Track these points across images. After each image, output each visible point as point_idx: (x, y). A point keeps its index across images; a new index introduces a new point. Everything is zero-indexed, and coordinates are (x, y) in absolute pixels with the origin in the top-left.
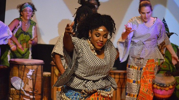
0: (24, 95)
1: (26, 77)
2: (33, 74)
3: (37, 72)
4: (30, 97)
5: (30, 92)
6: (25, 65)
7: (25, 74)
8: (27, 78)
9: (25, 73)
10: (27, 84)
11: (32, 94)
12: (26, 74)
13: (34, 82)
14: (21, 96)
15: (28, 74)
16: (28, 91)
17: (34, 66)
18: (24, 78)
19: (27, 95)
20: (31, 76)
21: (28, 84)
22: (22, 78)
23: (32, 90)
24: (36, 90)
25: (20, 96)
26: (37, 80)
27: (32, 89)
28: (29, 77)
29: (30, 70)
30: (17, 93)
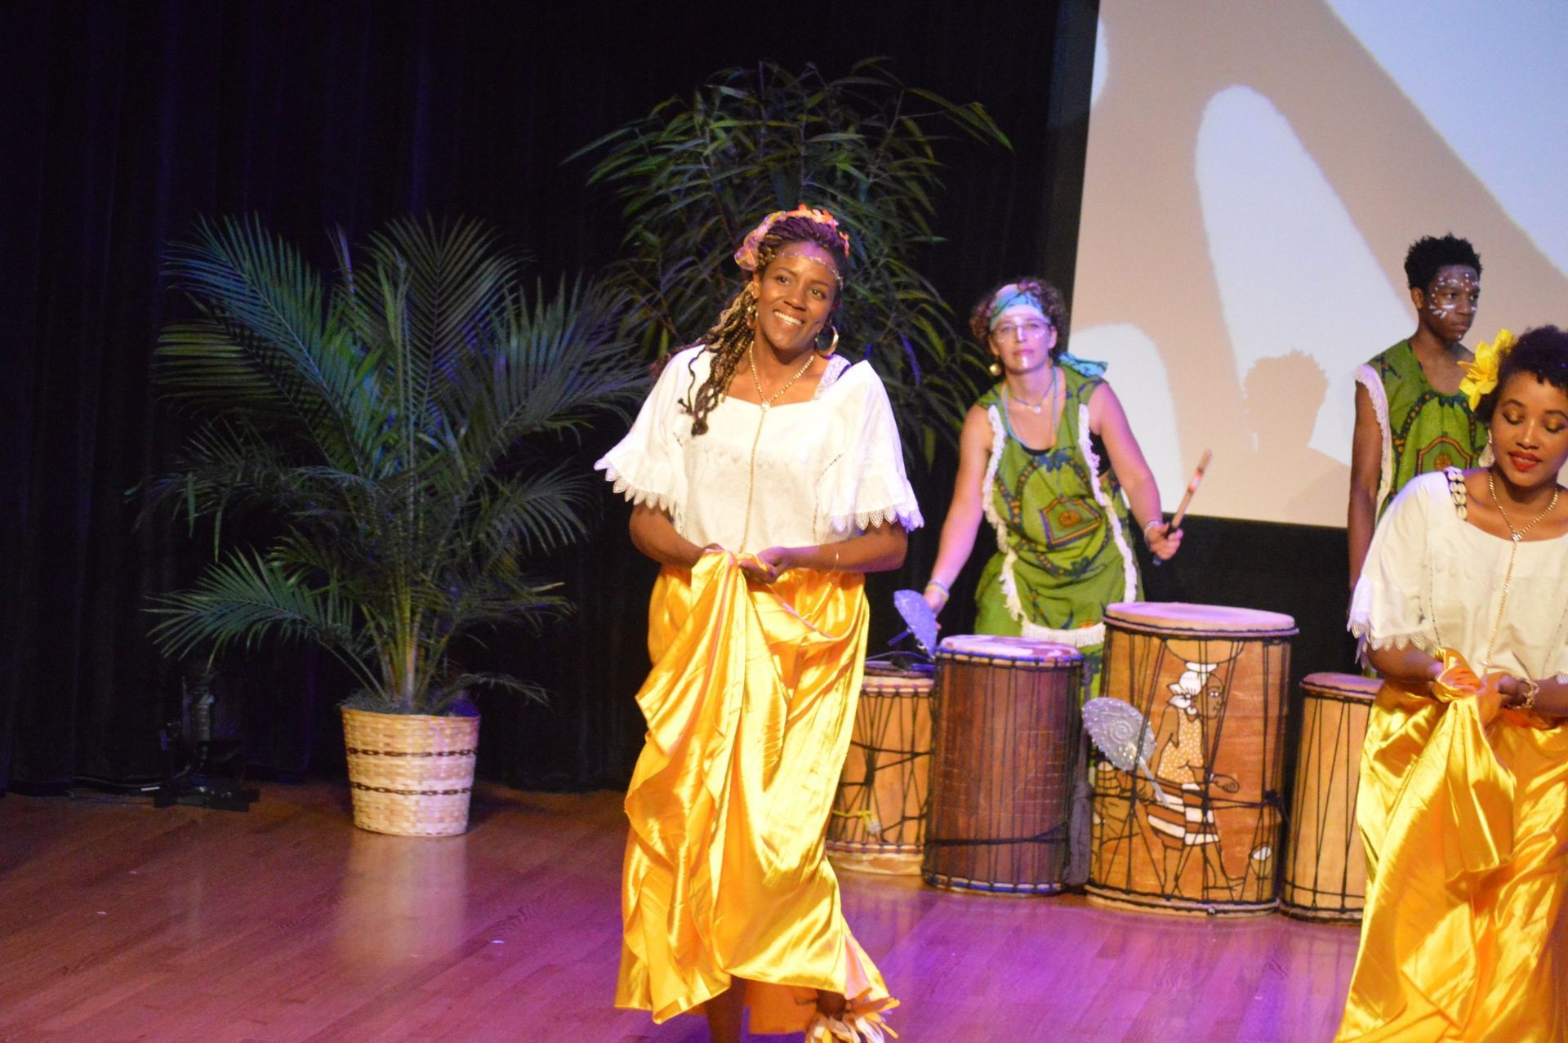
0: (1154, 802)
1: (1169, 704)
2: (1206, 688)
3: (1234, 682)
4: (1184, 814)
5: (1185, 787)
6: (1164, 638)
7: (1164, 686)
8: (1170, 709)
9: (1164, 680)
10: (1170, 744)
11: (1199, 801)
12: (1168, 686)
13: (1212, 732)
14: (1138, 805)
15: (1175, 688)
16: (1178, 781)
17: (1212, 645)
18: (1155, 708)
19: (1172, 801)
20: (1193, 698)
21: (1177, 745)
22: (1144, 706)
23: (1200, 779)
24: (1222, 781)
25: (1132, 806)
26: (1229, 725)
27: (1200, 774)
28: (1181, 703)
29: (1190, 665)
30: (1123, 790)
